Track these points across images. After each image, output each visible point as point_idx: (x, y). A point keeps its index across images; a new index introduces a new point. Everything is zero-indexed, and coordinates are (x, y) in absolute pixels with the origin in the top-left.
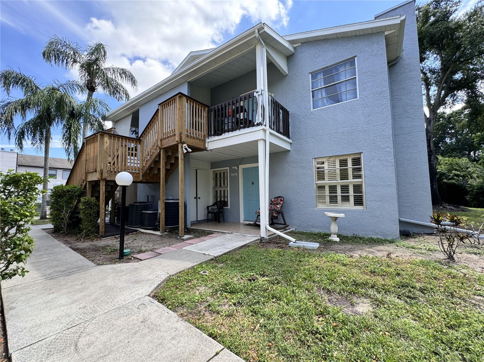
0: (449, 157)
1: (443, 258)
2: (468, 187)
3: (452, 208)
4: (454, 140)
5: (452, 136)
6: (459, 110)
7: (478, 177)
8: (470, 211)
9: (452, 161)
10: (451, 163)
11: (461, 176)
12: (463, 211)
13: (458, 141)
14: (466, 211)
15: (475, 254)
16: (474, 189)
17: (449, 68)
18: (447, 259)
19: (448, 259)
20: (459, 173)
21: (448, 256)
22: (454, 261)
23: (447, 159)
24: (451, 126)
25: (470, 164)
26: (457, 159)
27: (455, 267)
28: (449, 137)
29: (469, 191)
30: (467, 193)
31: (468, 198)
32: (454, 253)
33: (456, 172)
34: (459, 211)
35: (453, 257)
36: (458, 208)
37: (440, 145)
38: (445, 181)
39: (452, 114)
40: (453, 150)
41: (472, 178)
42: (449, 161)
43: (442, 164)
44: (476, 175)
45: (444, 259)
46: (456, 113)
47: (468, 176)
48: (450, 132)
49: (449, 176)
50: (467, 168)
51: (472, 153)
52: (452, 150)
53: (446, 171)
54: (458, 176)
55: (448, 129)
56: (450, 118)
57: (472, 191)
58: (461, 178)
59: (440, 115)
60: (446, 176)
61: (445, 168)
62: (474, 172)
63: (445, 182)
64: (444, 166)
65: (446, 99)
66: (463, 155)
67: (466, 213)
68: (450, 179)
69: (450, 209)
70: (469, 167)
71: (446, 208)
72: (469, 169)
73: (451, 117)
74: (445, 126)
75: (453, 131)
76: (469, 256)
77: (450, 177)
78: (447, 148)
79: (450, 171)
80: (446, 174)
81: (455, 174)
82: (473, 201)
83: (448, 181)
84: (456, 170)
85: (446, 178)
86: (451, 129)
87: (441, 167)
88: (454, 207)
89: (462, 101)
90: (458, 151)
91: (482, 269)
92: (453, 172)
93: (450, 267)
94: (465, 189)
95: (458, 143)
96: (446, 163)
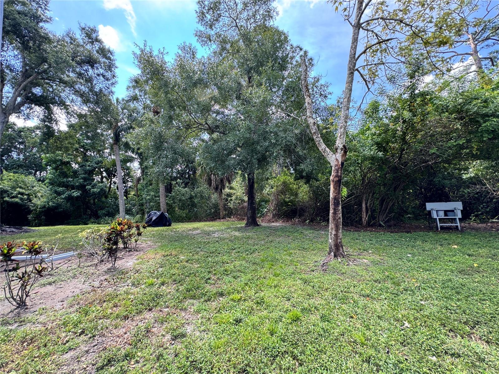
0: (14, 173)
1: (10, 310)
2: (32, 206)
3: (14, 230)
4: (21, 157)
5: (20, 151)
6: (31, 128)
7: (42, 196)
8: (34, 231)
9: (18, 178)
10: (17, 180)
11: (26, 195)
12: (26, 232)
13: (26, 158)
14: (29, 232)
15: (50, 284)
16: (38, 208)
17: (31, 76)
18: (15, 309)
19: (18, 307)
20: (24, 191)
21: (18, 304)
22: (27, 309)
23: (12, 174)
24: (20, 141)
25: (36, 183)
26: (23, 176)
27: (30, 318)
28: (16, 151)
29: (32, 211)
30: (30, 212)
31: (30, 217)
32: (27, 296)
33: (21, 190)
34: (21, 232)
35: (25, 303)
36: (21, 229)
37: (4, 158)
38: (7, 199)
39: (23, 129)
40: (20, 166)
41: (36, 197)
42: (14, 177)
43: (5, 180)
44: (40, 194)
45: (11, 312)
46: (28, 129)
47: (32, 195)
48: (18, 146)
49: (12, 193)
50: (33, 187)
51: (38, 173)
52: (18, 166)
53: (10, 188)
54: (22, 194)
55: (17, 143)
56: (20, 132)
57: (35, 210)
58: (25, 197)
59: (9, 125)
60: (8, 194)
61: (8, 184)
62: (39, 192)
63: (6, 201)
64: (8, 182)
65: (22, 108)
66: (30, 173)
67: (30, 234)
68: (13, 197)
69: (10, 232)
70: (35, 186)
71: (6, 231)
72: (35, 188)
73: (22, 131)
74: (14, 139)
75: (21, 147)
76: (44, 290)
77: (12, 195)
78: (13, 162)
79: (14, 188)
80: (8, 191)
81: (19, 192)
82: (35, 220)
83: (10, 200)
84: (21, 187)
85: (8, 196)
86: (20, 143)
87: (4, 183)
88: (17, 228)
89: (38, 117)
90: (25, 168)
91: (61, 303)
92: (18, 189)
93: (23, 323)
94: (28, 208)
95: (26, 160)
96: (10, 180)
